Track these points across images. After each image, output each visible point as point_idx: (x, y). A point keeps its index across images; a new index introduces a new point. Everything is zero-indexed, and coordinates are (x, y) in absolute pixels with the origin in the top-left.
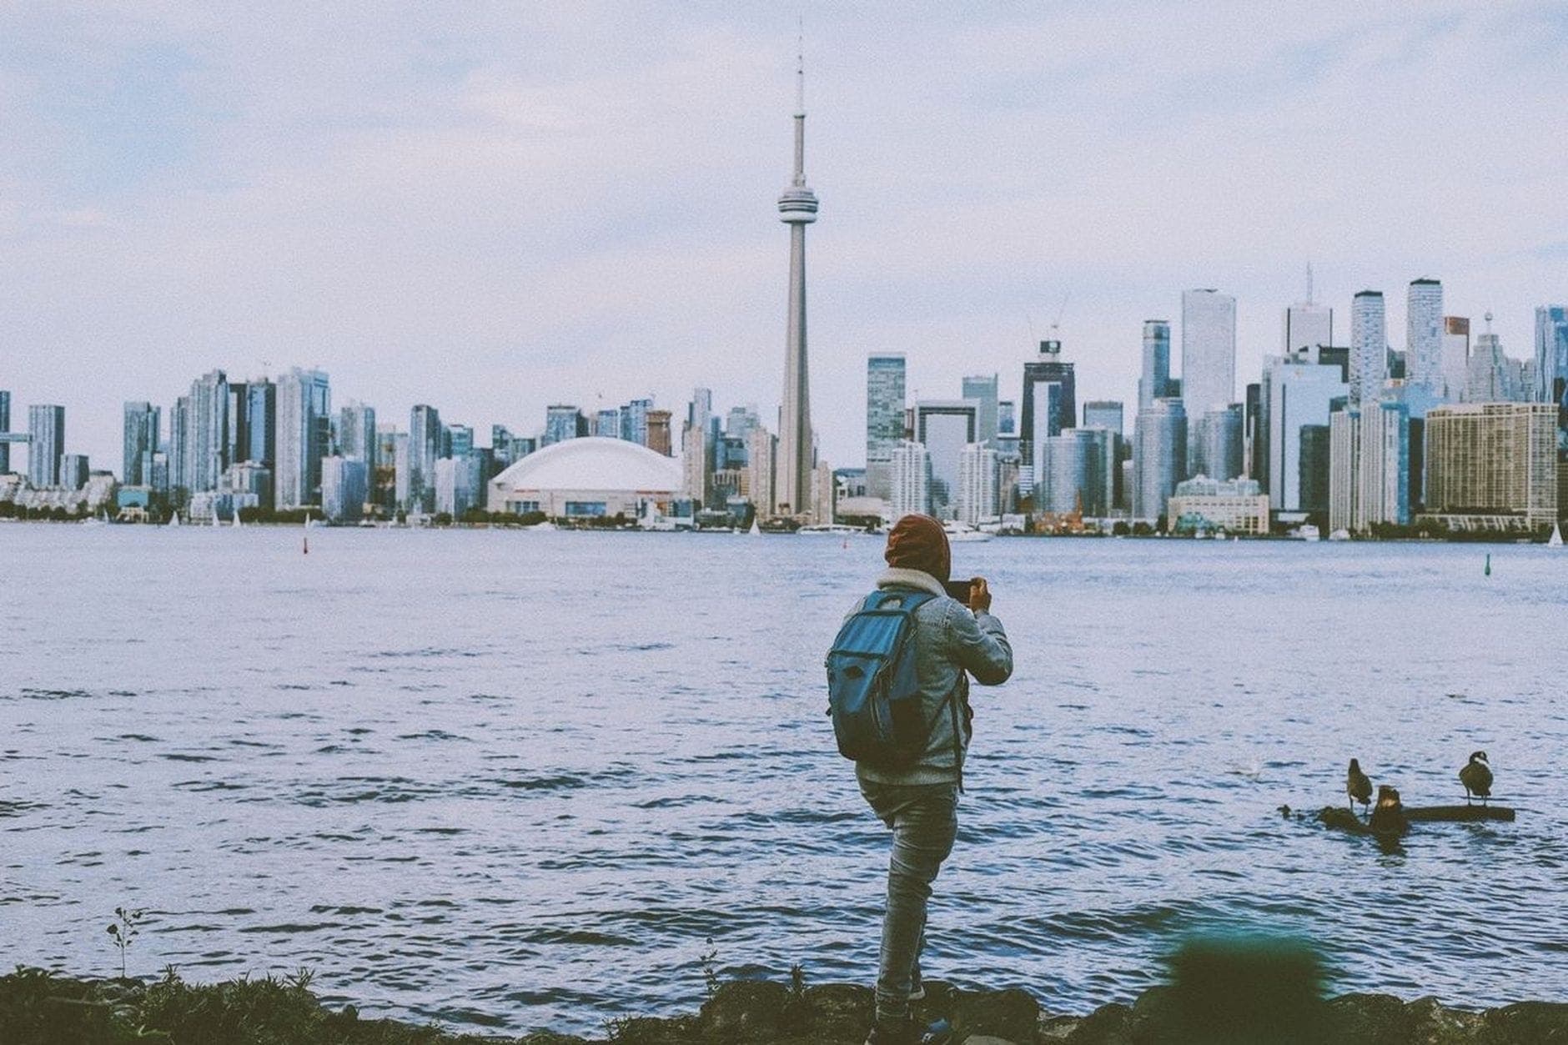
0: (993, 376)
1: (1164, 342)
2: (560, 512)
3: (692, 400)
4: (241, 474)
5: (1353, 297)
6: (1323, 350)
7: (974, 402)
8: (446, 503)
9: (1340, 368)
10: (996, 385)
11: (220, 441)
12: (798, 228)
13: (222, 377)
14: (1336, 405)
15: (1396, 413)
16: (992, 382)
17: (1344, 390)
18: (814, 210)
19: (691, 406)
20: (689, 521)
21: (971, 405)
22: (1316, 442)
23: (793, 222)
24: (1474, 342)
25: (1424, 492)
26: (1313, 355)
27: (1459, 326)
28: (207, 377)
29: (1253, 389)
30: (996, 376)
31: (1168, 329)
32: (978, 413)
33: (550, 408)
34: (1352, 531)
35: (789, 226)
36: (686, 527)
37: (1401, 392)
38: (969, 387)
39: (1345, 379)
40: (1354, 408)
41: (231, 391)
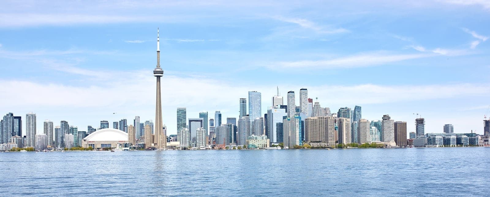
0: (206, 112)
1: (245, 104)
2: (99, 146)
3: (135, 119)
4: (14, 139)
5: (287, 93)
6: (281, 106)
7: (202, 119)
8: (68, 145)
9: (285, 109)
10: (207, 115)
11: (11, 131)
12: (159, 78)
13: (12, 115)
14: (284, 118)
15: (298, 119)
16: (206, 114)
17: (286, 114)
18: (162, 73)
19: (134, 120)
20: (128, 148)
21: (201, 119)
22: (280, 126)
23: (157, 76)
24: (314, 104)
25: (305, 138)
26: (279, 106)
27: (310, 100)
28: (7, 115)
29: (266, 115)
30: (207, 112)
31: (246, 100)
32: (203, 121)
33: (101, 122)
34: (289, 147)
35: (156, 77)
36: (127, 150)
37: (299, 115)
38: (201, 115)
39: (286, 112)
40: (289, 118)
41: (15, 118)
